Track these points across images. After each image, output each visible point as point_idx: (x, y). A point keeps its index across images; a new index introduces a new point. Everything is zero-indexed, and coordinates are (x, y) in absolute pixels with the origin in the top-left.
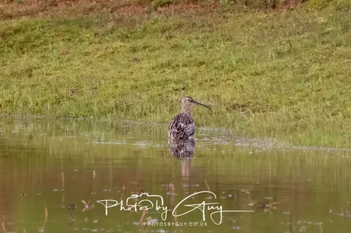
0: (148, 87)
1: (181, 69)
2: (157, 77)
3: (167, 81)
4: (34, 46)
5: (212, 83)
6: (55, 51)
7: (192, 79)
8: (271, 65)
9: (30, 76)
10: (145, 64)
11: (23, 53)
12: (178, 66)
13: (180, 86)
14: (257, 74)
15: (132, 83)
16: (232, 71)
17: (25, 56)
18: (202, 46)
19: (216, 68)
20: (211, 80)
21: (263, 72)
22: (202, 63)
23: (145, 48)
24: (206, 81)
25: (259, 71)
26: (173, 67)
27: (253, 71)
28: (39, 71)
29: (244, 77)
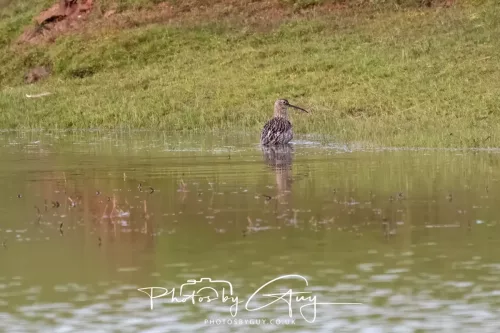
0: (267, 94)
1: (307, 74)
2: (279, 83)
3: (288, 87)
4: (159, 56)
5: (336, 87)
6: (179, 60)
7: (316, 84)
8: (403, 65)
9: (146, 88)
10: (270, 71)
11: (146, 64)
12: (303, 70)
13: (301, 91)
14: (386, 76)
15: (250, 90)
16: (360, 74)
17: (148, 68)
18: (337, 49)
19: (344, 71)
20: (336, 84)
21: (392, 74)
22: (330, 67)
23: (276, 53)
24: (330, 86)
25: (389, 73)
26: (299, 73)
27: (382, 73)
28: (156, 82)
29: (371, 80)
